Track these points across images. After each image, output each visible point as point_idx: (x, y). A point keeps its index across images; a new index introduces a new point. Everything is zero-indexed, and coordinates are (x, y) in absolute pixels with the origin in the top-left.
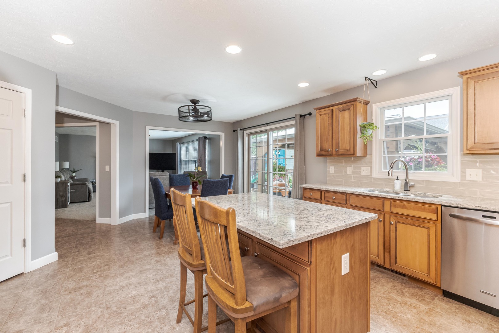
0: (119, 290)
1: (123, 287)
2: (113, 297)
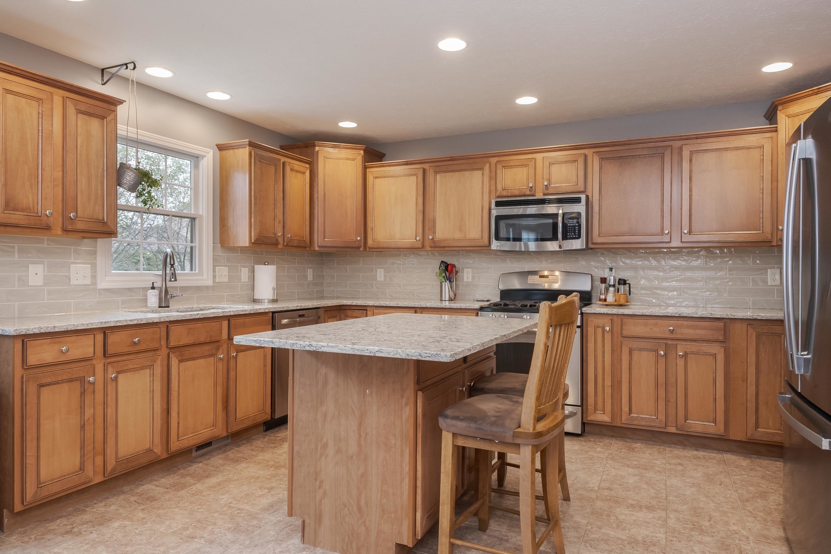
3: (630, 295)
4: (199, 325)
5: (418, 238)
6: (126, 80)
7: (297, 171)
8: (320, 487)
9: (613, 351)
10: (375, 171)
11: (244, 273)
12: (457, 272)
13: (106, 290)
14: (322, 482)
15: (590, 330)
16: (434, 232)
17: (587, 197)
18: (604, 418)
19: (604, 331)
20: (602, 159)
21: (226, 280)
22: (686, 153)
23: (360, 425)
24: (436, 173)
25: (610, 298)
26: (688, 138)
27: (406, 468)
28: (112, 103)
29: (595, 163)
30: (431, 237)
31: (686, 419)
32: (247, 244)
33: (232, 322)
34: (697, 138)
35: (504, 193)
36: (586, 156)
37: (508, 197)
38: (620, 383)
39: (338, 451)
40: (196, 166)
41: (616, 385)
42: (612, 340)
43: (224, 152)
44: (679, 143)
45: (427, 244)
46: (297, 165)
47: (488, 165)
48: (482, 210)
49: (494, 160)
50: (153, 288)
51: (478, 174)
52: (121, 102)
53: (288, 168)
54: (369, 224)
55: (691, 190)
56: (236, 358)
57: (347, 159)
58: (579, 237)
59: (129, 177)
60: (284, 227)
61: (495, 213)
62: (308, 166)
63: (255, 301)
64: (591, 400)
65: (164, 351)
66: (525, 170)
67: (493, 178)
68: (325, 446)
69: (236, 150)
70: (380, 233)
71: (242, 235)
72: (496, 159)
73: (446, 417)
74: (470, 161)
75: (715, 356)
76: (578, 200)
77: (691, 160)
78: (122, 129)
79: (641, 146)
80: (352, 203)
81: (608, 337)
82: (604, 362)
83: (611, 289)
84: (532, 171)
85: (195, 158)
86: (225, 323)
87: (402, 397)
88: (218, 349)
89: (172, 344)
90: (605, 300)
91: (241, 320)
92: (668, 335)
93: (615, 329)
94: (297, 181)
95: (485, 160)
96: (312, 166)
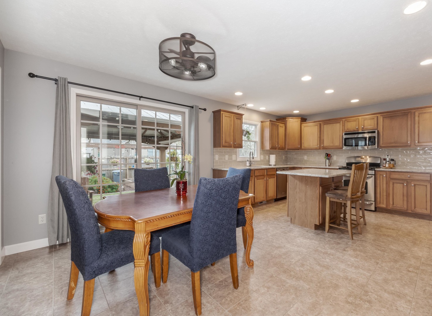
0: (360, 268)
1: (356, 267)
2: (369, 266)
3: (395, 164)
4: (261, 171)
5: (318, 146)
6: (244, 108)
7: (281, 127)
8: (295, 210)
9: (387, 183)
10: (304, 125)
11: (267, 157)
12: (331, 157)
13: (238, 161)
14: (296, 208)
15: (378, 176)
16: (324, 144)
17: (378, 131)
18: (384, 206)
19: (383, 176)
20: (383, 118)
21: (263, 159)
22: (417, 114)
23: (305, 195)
24: (324, 125)
25: (387, 166)
26: (418, 108)
27: (317, 205)
28: (242, 115)
29: (381, 119)
30: (322, 145)
31: (415, 208)
32: (269, 149)
33: (268, 170)
34: (421, 108)
35: (348, 130)
36: (377, 117)
37: (349, 132)
38: (389, 194)
39: (300, 201)
40: (256, 128)
41: (388, 195)
42: (386, 179)
43: (263, 123)
44: (414, 111)
45: (321, 147)
46: (281, 125)
47: (342, 121)
48: (340, 136)
49: (344, 120)
50: (248, 161)
51: (338, 124)
52: (243, 115)
53: (279, 126)
54: (302, 142)
55: (419, 127)
56: (268, 180)
57: (296, 122)
58: (375, 144)
59: (245, 133)
60: (278, 143)
61: (345, 137)
62: (284, 125)
63: (270, 165)
64: (378, 200)
65: (254, 177)
66: (355, 122)
67: (344, 125)
68: (296, 200)
69: (266, 123)
70: (305, 145)
71: (267, 146)
72: (345, 119)
73: (328, 193)
74: (336, 120)
75: (426, 186)
76: (374, 132)
77: (419, 116)
78: (244, 121)
79: (399, 112)
80: (297, 135)
81: (385, 179)
82: (383, 187)
83: (388, 162)
84: (357, 123)
85: (256, 125)
86: (266, 170)
87: (316, 188)
88: (264, 177)
89: (255, 175)
90: (385, 166)
91: (270, 170)
92: (408, 178)
93: (387, 176)
94: (281, 130)
95: (341, 120)
96: (286, 125)
